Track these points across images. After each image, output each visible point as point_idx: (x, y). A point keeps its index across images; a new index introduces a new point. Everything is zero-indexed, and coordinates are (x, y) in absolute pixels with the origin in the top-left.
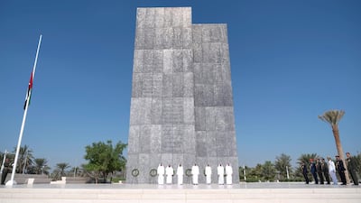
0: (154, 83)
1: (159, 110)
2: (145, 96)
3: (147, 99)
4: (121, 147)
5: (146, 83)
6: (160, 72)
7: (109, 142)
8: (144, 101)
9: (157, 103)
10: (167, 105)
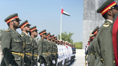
0: (92, 14)
1: (94, 25)
2: (88, 19)
3: (89, 20)
4: (71, 35)
5: (88, 14)
6: (94, 10)
7: (65, 32)
8: (88, 21)
9: (93, 22)
10: (97, 23)
